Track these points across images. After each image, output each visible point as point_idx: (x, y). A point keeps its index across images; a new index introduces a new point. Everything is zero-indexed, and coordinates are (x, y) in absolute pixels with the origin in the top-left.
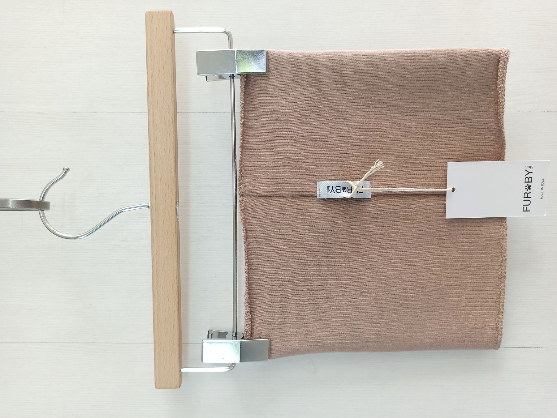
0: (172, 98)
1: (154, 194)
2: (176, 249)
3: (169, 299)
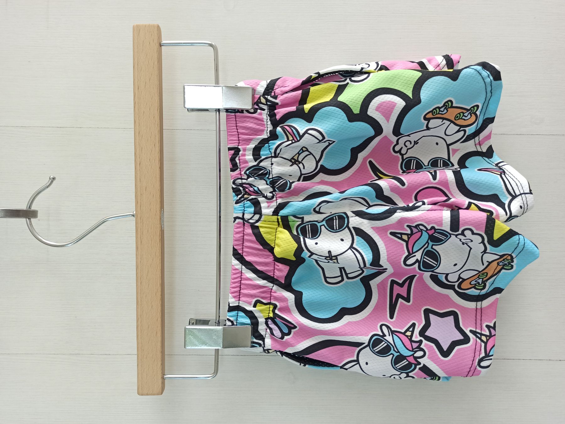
1: (139, 203)
2: (160, 257)
3: (152, 307)
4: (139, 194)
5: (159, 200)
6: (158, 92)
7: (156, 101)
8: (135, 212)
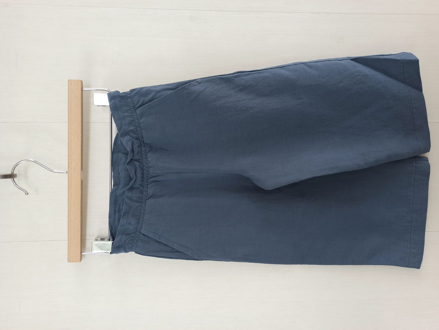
0: (80, 122)
1: (70, 167)
2: (80, 194)
3: (76, 218)
4: (70, 163)
5: (80, 166)
6: (81, 113)
7: (80, 117)
8: (68, 171)
